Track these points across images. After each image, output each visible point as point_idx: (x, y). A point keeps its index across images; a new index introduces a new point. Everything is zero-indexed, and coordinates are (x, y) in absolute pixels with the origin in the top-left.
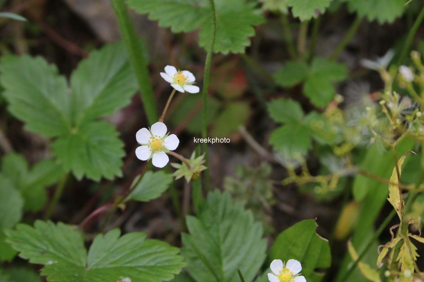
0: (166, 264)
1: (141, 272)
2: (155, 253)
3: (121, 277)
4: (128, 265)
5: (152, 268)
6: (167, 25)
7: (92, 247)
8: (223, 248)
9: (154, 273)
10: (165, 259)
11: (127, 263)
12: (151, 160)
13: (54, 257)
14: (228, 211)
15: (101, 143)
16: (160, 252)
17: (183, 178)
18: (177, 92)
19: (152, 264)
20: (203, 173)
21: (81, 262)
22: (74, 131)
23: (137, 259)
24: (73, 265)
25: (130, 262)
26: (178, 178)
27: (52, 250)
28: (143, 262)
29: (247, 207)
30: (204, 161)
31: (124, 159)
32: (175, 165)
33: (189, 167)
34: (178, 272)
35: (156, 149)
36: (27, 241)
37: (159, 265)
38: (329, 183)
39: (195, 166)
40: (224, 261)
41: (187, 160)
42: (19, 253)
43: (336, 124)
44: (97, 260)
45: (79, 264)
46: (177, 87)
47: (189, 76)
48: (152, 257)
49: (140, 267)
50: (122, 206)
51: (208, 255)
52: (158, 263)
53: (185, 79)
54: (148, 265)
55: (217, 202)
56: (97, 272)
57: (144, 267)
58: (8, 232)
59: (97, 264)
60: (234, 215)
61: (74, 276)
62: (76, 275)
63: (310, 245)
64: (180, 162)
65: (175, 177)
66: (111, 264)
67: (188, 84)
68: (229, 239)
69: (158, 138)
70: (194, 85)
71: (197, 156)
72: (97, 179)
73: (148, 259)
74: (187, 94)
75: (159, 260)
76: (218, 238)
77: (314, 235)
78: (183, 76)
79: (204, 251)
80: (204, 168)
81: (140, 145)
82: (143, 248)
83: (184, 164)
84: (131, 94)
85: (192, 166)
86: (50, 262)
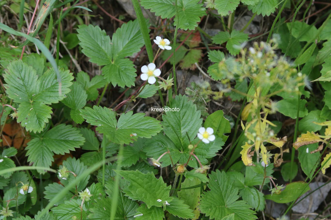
0: (154, 128)
1: (142, 131)
2: (149, 123)
3: (132, 133)
4: (136, 128)
5: (147, 130)
6: (159, 15)
7: (119, 119)
8: (182, 122)
9: (148, 132)
10: (153, 126)
11: (135, 127)
12: (147, 80)
13: (102, 123)
14: (185, 105)
15: (125, 69)
16: (151, 122)
17: (163, 89)
18: (161, 50)
19: (147, 128)
20: (173, 86)
21: (114, 126)
22: (113, 63)
23: (140, 125)
24: (111, 127)
25: (137, 126)
26: (160, 88)
27: (101, 119)
28: (143, 127)
29: (194, 103)
30: (173, 81)
31: (136, 77)
32: (160, 82)
33: (166, 83)
34: (159, 132)
35: (150, 75)
36: (90, 115)
37: (150, 128)
38: (219, 95)
39: (169, 83)
40: (182, 128)
41: (165, 80)
42: (86, 120)
43: (223, 70)
44: (122, 125)
45: (113, 127)
46: (161, 47)
47: (167, 41)
48: (147, 125)
49: (141, 129)
50: (135, 100)
51: (174, 125)
52: (150, 127)
53: (165, 43)
54: (145, 128)
55: (180, 100)
56: (121, 130)
57: (143, 129)
58: (81, 111)
59: (121, 127)
60: (188, 106)
61: (111, 132)
62: (112, 131)
63: (221, 122)
64: (161, 81)
65: (159, 88)
66: (128, 127)
67: (167, 45)
68: (185, 118)
69: (151, 70)
70: (169, 46)
71: (170, 79)
72: (123, 87)
73: (145, 126)
74: (165, 50)
75: (150, 126)
76: (180, 117)
77: (223, 117)
78: (164, 42)
79: (172, 123)
80: (173, 84)
81: (143, 73)
82: (143, 120)
83: (164, 82)
84: (141, 46)
85: (167, 83)
86: (100, 125)
